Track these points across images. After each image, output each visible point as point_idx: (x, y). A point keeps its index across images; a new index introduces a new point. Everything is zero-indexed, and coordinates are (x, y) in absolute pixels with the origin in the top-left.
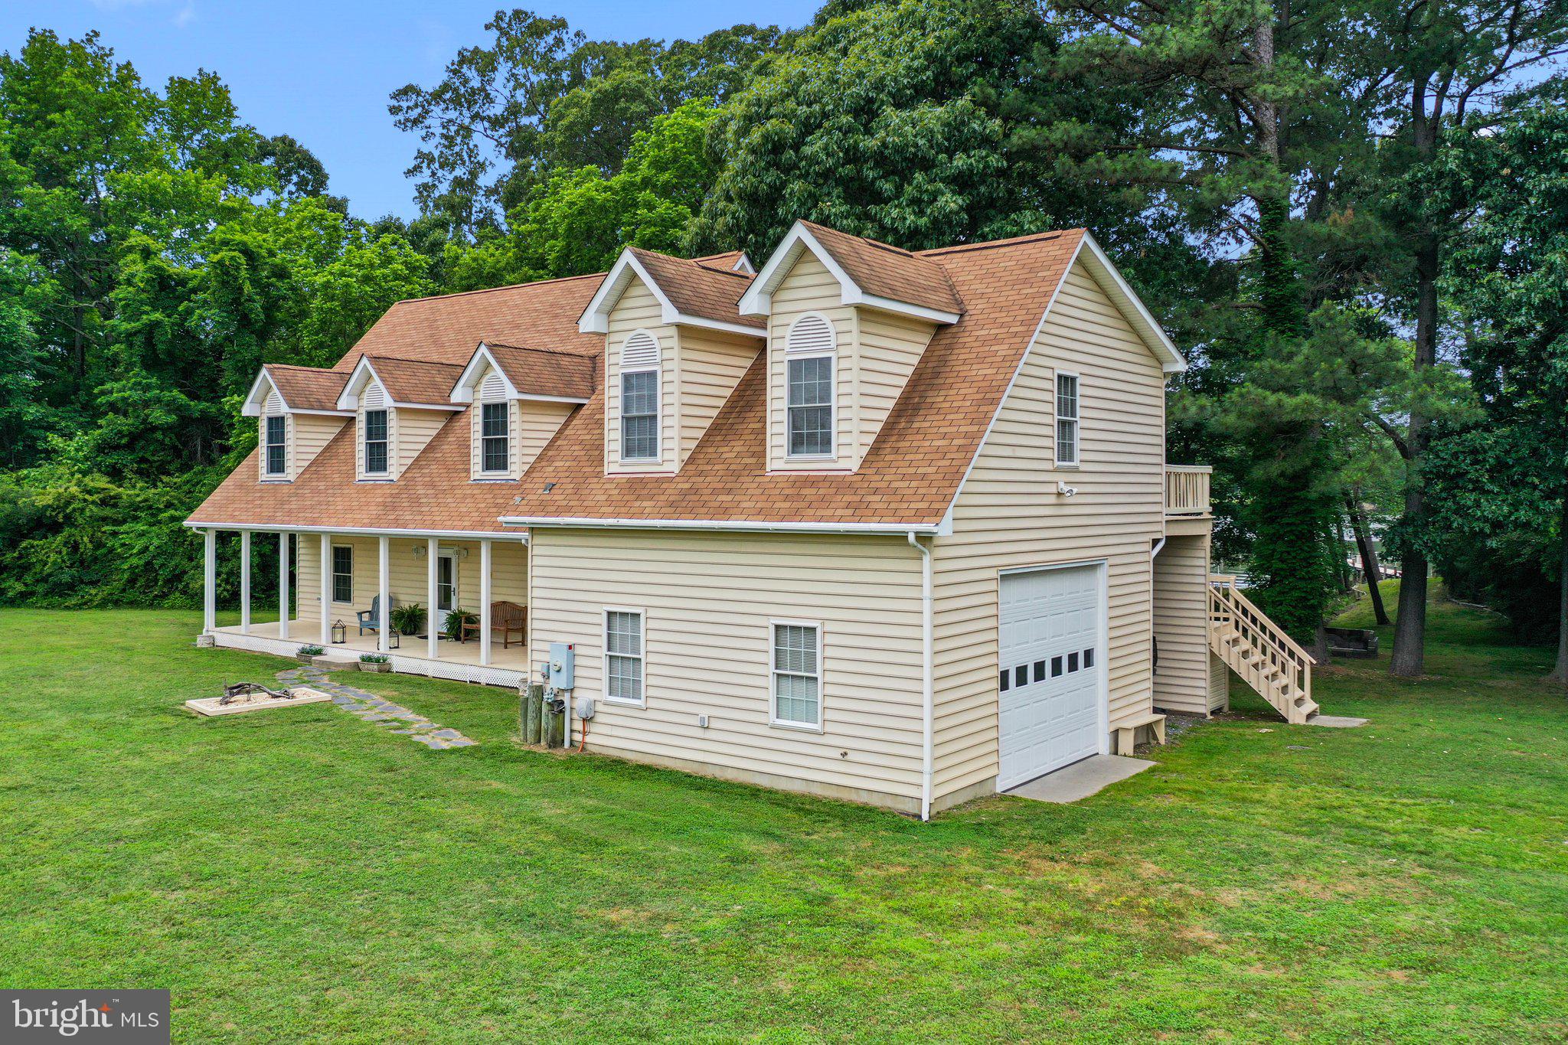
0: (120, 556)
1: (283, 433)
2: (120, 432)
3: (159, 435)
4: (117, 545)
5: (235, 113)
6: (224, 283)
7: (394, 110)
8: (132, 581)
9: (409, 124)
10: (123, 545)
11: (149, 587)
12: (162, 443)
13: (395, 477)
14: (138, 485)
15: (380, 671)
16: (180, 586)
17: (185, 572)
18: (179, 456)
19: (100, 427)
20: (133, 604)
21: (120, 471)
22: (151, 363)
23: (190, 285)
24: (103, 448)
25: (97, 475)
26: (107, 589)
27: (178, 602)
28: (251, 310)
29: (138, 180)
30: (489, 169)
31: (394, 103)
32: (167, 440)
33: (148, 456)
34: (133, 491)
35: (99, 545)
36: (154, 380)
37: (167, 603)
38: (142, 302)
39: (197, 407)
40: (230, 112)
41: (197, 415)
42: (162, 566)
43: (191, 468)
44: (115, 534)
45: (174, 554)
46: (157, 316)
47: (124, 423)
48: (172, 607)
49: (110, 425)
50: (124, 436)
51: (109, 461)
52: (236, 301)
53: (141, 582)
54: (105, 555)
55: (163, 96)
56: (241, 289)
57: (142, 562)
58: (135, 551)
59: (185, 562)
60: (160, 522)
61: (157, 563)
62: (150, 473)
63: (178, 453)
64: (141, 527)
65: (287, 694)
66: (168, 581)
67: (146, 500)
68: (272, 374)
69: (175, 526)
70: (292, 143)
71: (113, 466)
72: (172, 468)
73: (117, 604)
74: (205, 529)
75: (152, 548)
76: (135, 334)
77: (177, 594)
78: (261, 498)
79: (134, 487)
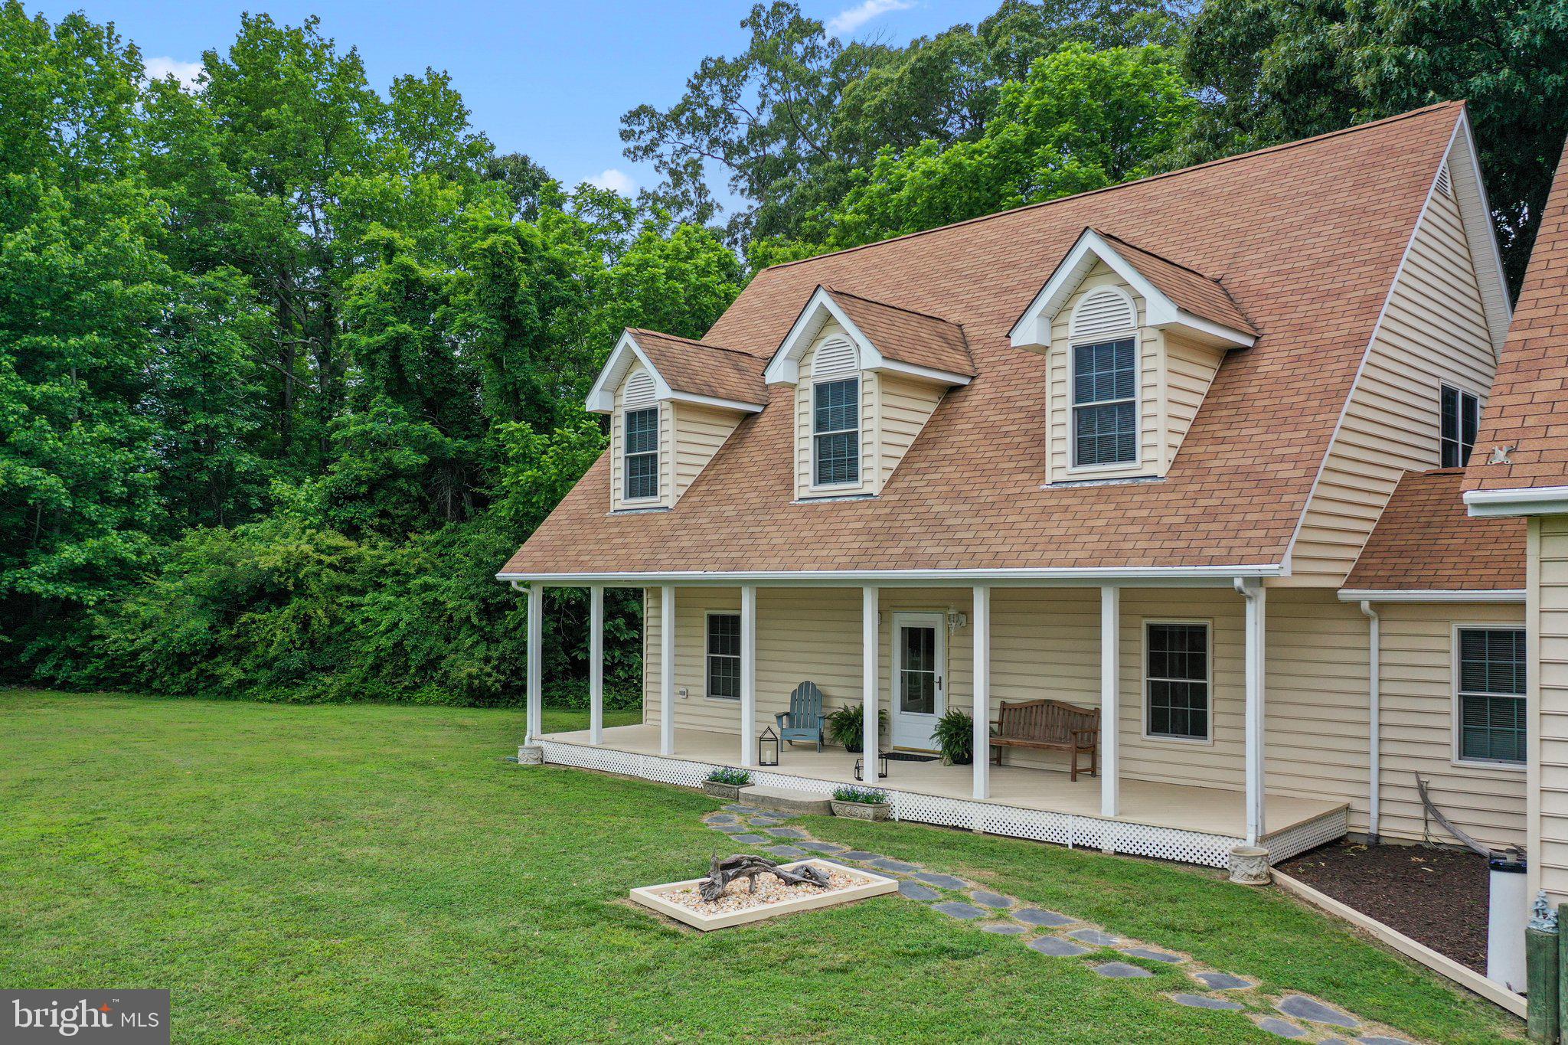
0: (361, 636)
1: (654, 435)
2: (358, 478)
3: (402, 483)
4: (357, 621)
5: (468, 119)
6: (495, 278)
7: (625, 135)
8: (376, 668)
9: (640, 153)
10: (365, 620)
11: (397, 675)
12: (406, 494)
13: (875, 488)
14: (381, 544)
15: (876, 818)
16: (438, 676)
17: (442, 657)
18: (425, 510)
19: (333, 473)
20: (377, 698)
21: (357, 528)
22: (399, 388)
23: (445, 290)
24: (336, 499)
25: (329, 532)
26: (344, 679)
27: (434, 696)
28: (526, 315)
29: (366, 182)
30: (716, 212)
31: (625, 126)
32: (413, 490)
33: (390, 508)
34: (371, 551)
35: (335, 620)
36: (401, 409)
37: (419, 696)
38: (385, 312)
39: (452, 445)
40: (461, 120)
41: (452, 454)
42: (415, 647)
43: (440, 526)
44: (352, 607)
45: (427, 633)
46: (405, 328)
47: (362, 467)
48: (426, 703)
49: (348, 467)
50: (361, 483)
51: (344, 515)
52: (509, 303)
53: (388, 669)
54: (341, 634)
55: (387, 99)
56: (516, 285)
57: (390, 643)
58: (382, 628)
59: (441, 643)
60: (408, 592)
61: (408, 644)
62: (397, 531)
63: (423, 505)
64: (386, 598)
65: (811, 877)
66: (421, 669)
67: (391, 564)
68: (640, 342)
69: (429, 596)
70: (525, 161)
71: (349, 521)
72: (418, 524)
73: (358, 697)
74: (527, 584)
75: (402, 625)
76: (377, 351)
77: (434, 686)
78: (622, 534)
79: (374, 547)
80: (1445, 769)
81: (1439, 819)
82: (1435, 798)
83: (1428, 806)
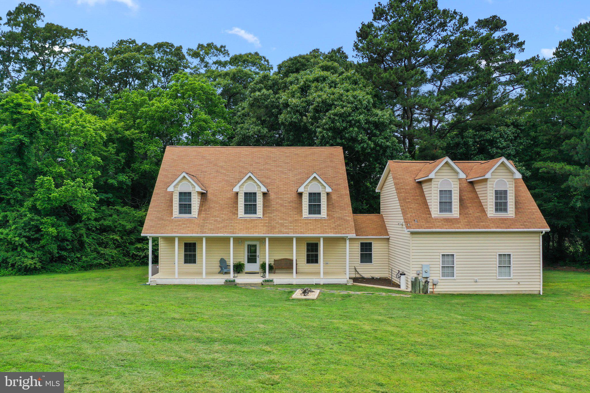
1: (190, 199)
13: (261, 216)
80: (358, 265)
81: (358, 273)
82: (357, 270)
83: (356, 271)
